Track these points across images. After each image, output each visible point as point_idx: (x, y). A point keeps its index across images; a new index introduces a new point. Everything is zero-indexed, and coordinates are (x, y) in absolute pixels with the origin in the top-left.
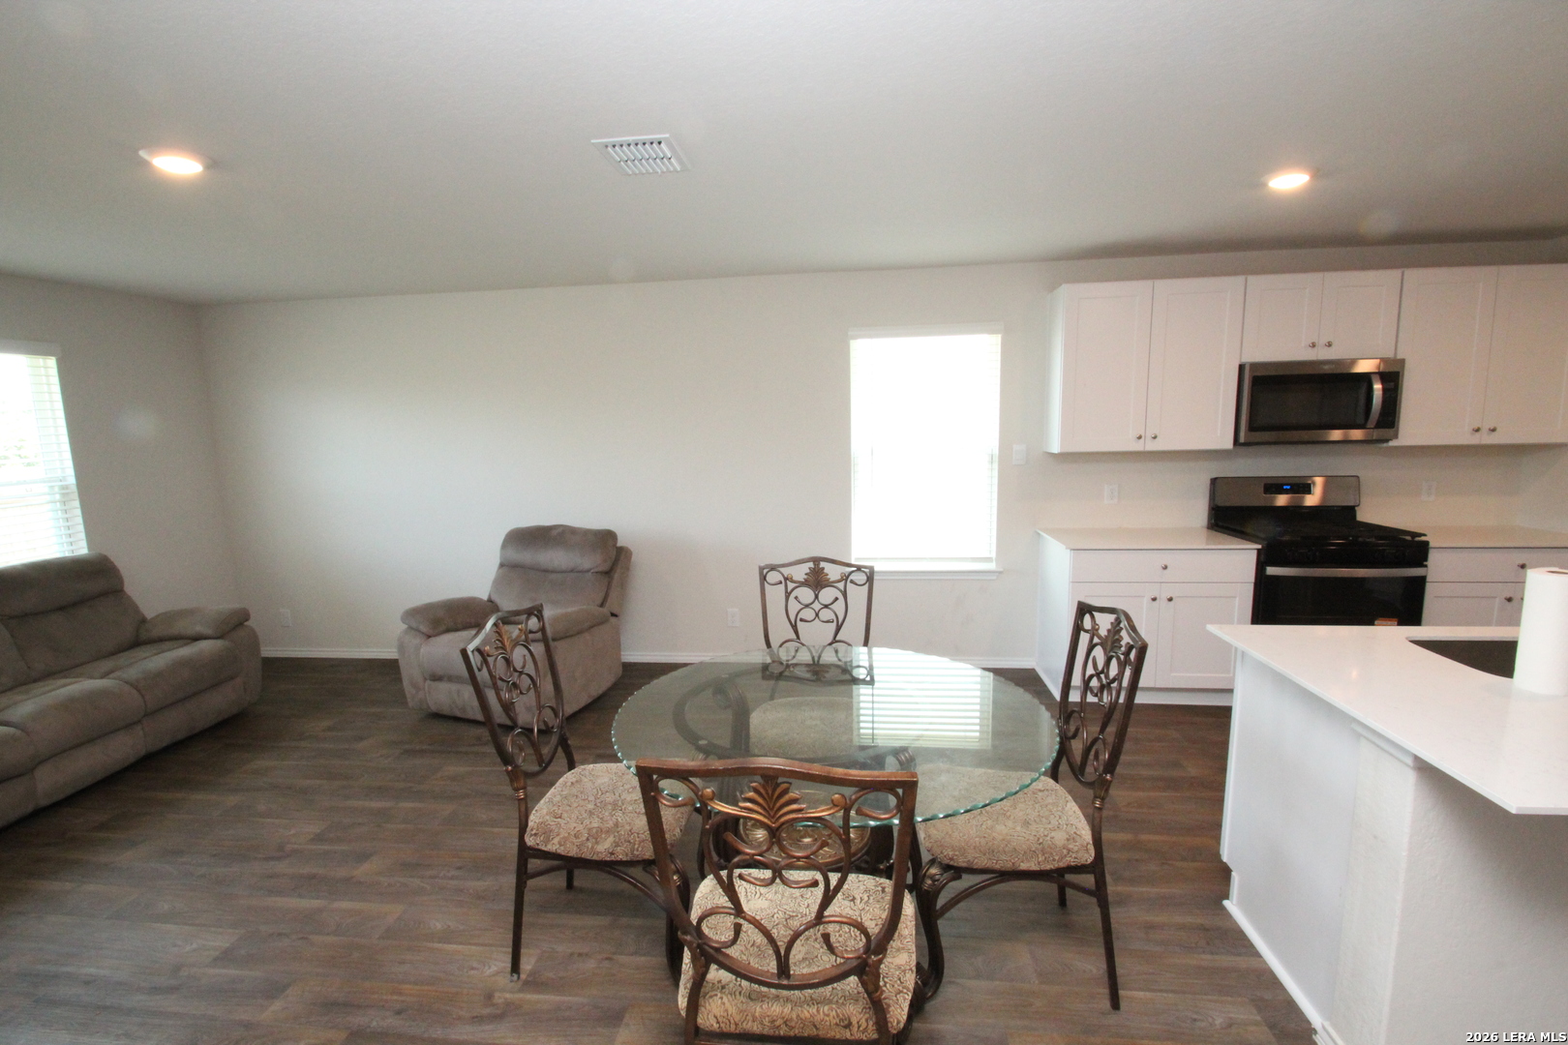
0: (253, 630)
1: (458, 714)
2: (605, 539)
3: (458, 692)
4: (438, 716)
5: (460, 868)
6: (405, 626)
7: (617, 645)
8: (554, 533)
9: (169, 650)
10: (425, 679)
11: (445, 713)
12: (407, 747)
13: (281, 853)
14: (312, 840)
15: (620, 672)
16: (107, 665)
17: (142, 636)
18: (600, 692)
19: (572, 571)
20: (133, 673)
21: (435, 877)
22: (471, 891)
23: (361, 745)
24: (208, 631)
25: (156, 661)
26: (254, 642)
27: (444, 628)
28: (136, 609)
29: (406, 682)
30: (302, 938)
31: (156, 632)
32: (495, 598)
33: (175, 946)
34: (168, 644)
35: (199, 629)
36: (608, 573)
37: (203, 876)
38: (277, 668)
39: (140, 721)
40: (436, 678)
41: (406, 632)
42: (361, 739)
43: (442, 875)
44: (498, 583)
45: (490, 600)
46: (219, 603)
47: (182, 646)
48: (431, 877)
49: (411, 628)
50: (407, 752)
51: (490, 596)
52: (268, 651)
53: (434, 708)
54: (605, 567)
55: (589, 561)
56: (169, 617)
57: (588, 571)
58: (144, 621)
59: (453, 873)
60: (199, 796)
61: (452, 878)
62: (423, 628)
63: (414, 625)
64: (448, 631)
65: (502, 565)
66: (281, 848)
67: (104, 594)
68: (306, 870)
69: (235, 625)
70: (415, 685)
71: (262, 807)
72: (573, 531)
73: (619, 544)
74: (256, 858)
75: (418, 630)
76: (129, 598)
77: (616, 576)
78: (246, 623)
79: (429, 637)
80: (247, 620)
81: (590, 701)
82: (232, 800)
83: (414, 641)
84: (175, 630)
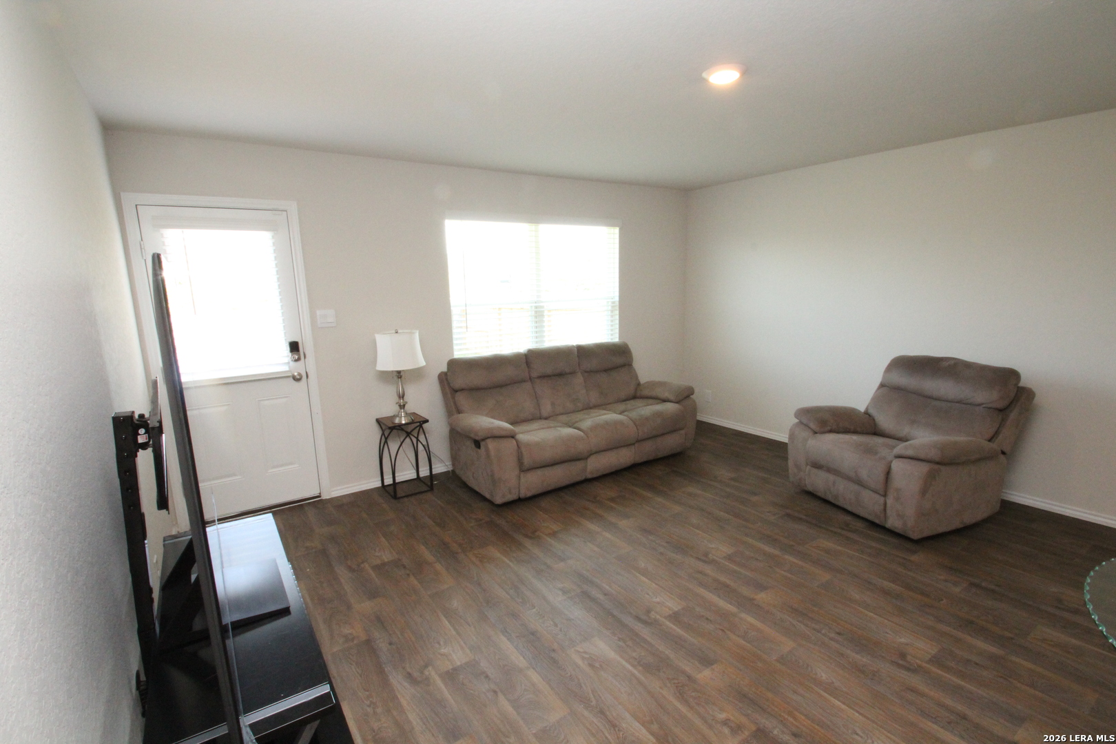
0: (694, 401)
1: (830, 498)
2: (1006, 378)
3: (834, 483)
4: (812, 495)
5: (839, 634)
6: (797, 421)
7: (1002, 483)
8: (945, 364)
9: (651, 405)
10: (807, 464)
11: (819, 494)
12: (788, 511)
13: (705, 558)
14: (724, 557)
15: (997, 507)
16: (622, 407)
17: (638, 394)
18: (974, 521)
19: (959, 402)
20: (634, 414)
21: (819, 631)
22: (851, 660)
23: (754, 499)
24: (672, 397)
25: (646, 410)
26: (694, 410)
27: (829, 428)
28: (636, 377)
29: (791, 463)
30: (721, 630)
31: (646, 392)
32: (871, 411)
33: (648, 594)
34: (650, 401)
35: (666, 395)
36: (1003, 411)
37: (661, 554)
38: (705, 429)
39: (634, 444)
40: (817, 466)
41: (796, 425)
42: (755, 494)
43: (823, 632)
44: (876, 400)
45: (866, 413)
46: (677, 380)
47: (657, 404)
48: (814, 629)
49: (801, 423)
50: (788, 515)
51: (867, 409)
52: (700, 417)
53: (810, 488)
54: (1000, 405)
55: (984, 396)
56: (653, 385)
57: (979, 405)
58: (639, 384)
59: (832, 635)
60: (659, 499)
61: (831, 639)
62: (812, 425)
63: (805, 421)
64: (831, 431)
65: (882, 385)
66: (706, 555)
67: (623, 366)
68: (723, 578)
69: (685, 396)
70: (798, 467)
71: (694, 521)
72: (968, 365)
73: (1021, 384)
74: (691, 556)
75: (806, 425)
76: (634, 370)
77: (1013, 415)
78: (691, 396)
79: (816, 433)
80: (692, 394)
81: (962, 526)
82: (677, 509)
83: (803, 434)
84: (653, 394)
